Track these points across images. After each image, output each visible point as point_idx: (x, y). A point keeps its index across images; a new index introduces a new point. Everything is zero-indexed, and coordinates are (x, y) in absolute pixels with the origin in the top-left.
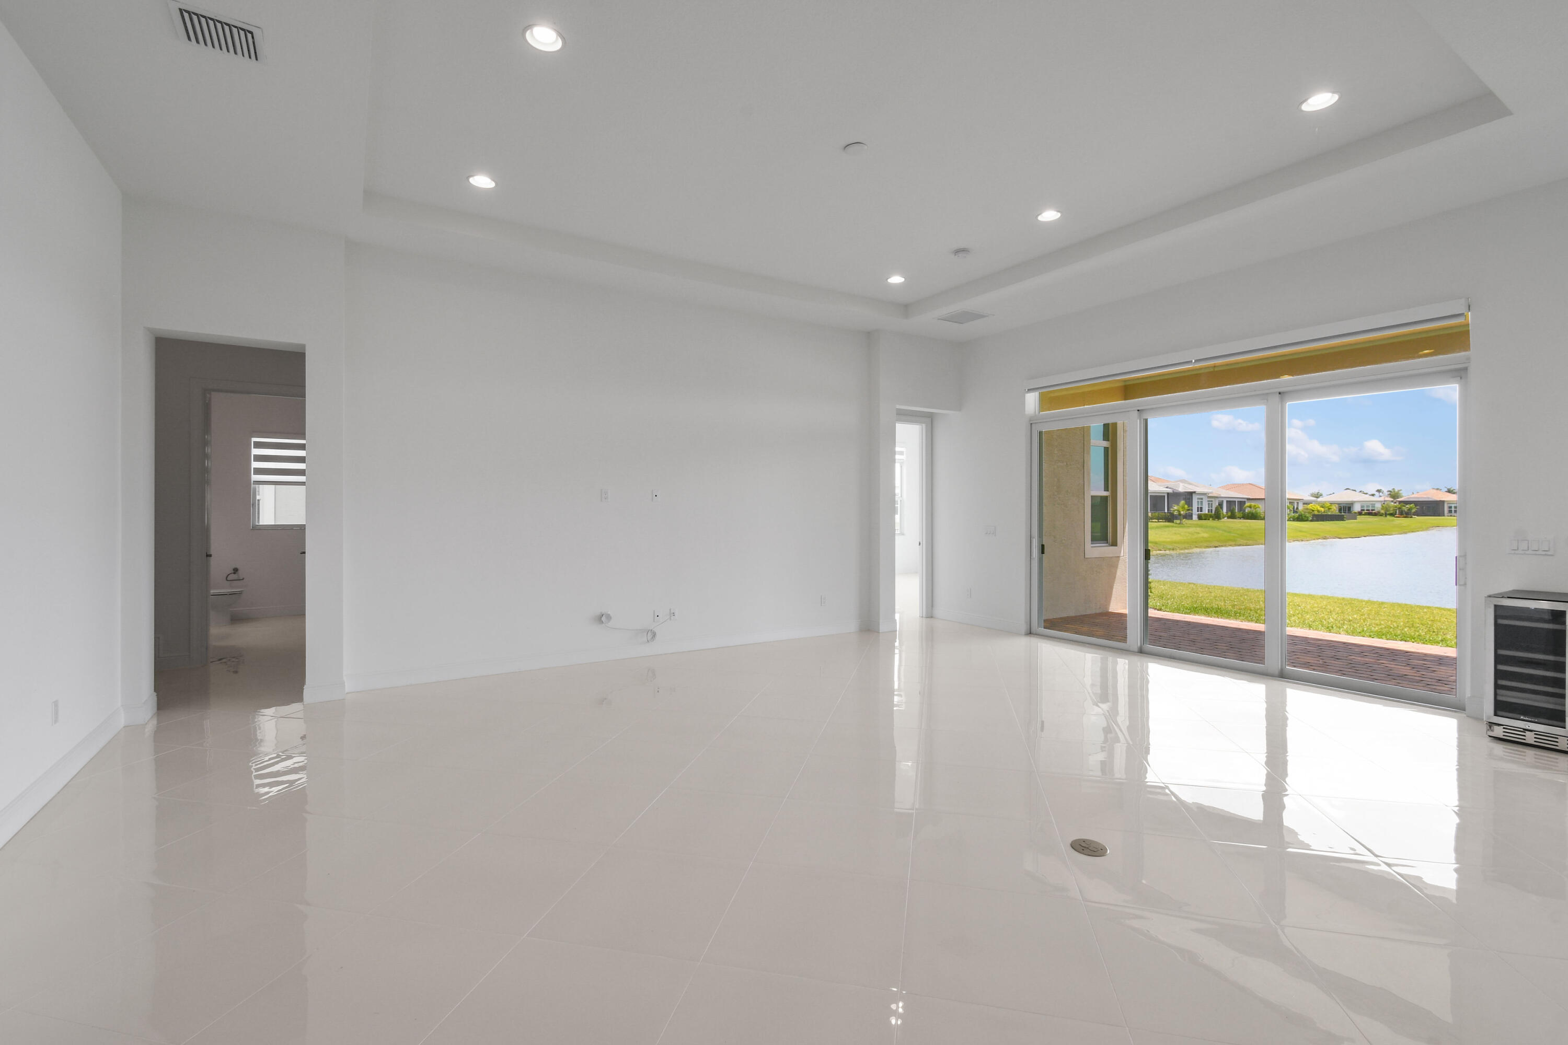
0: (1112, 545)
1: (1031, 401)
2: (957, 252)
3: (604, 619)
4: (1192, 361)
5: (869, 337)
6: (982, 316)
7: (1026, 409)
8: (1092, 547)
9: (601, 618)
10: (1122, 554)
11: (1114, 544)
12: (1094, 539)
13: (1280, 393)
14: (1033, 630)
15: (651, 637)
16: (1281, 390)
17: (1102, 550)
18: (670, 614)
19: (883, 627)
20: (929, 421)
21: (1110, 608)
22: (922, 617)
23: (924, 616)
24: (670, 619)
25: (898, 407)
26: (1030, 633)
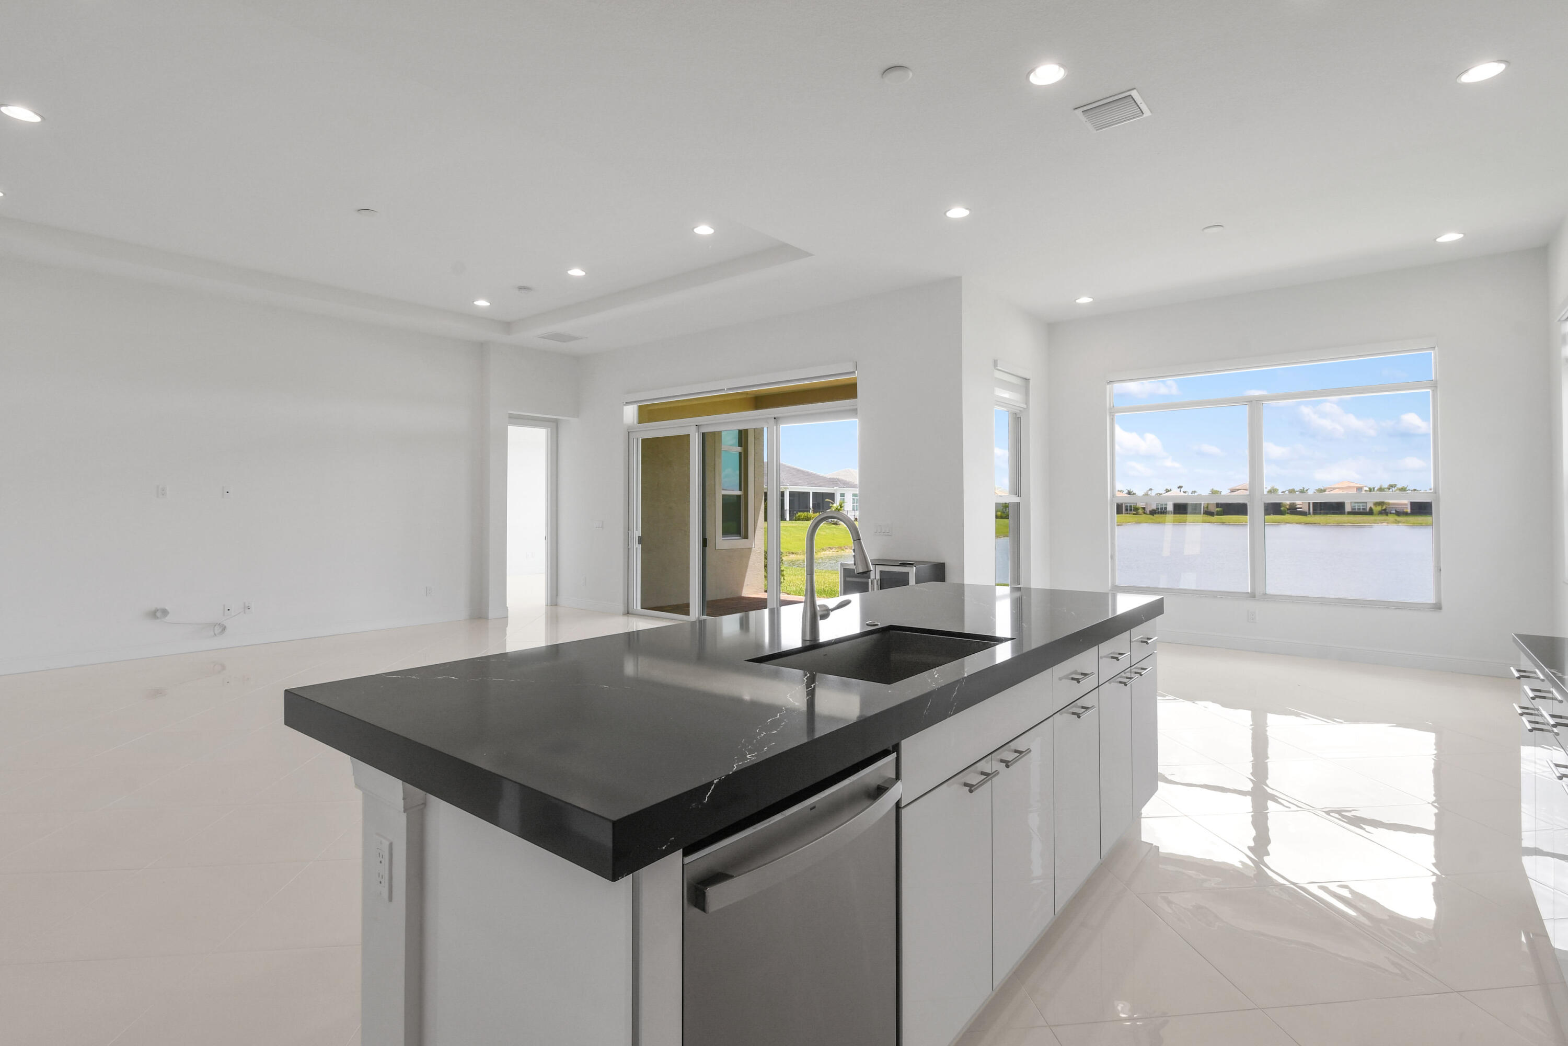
0: (745, 538)
1: (630, 413)
2: (520, 288)
3: (158, 614)
4: (724, 389)
5: (481, 349)
6: (576, 338)
7: (624, 419)
8: (723, 540)
9: (156, 612)
10: (753, 546)
11: (746, 537)
12: (726, 532)
13: (775, 418)
14: (630, 611)
15: (220, 630)
16: (775, 416)
17: (735, 542)
18: (244, 608)
19: (492, 614)
20: (554, 426)
21: (743, 593)
22: (547, 605)
23: (549, 604)
24: (245, 613)
25: (509, 412)
26: (628, 613)
